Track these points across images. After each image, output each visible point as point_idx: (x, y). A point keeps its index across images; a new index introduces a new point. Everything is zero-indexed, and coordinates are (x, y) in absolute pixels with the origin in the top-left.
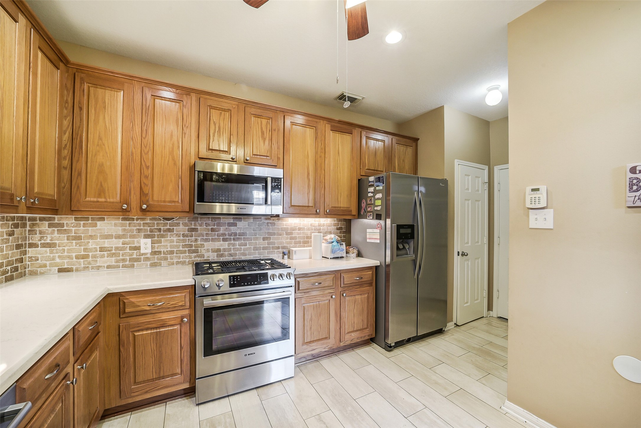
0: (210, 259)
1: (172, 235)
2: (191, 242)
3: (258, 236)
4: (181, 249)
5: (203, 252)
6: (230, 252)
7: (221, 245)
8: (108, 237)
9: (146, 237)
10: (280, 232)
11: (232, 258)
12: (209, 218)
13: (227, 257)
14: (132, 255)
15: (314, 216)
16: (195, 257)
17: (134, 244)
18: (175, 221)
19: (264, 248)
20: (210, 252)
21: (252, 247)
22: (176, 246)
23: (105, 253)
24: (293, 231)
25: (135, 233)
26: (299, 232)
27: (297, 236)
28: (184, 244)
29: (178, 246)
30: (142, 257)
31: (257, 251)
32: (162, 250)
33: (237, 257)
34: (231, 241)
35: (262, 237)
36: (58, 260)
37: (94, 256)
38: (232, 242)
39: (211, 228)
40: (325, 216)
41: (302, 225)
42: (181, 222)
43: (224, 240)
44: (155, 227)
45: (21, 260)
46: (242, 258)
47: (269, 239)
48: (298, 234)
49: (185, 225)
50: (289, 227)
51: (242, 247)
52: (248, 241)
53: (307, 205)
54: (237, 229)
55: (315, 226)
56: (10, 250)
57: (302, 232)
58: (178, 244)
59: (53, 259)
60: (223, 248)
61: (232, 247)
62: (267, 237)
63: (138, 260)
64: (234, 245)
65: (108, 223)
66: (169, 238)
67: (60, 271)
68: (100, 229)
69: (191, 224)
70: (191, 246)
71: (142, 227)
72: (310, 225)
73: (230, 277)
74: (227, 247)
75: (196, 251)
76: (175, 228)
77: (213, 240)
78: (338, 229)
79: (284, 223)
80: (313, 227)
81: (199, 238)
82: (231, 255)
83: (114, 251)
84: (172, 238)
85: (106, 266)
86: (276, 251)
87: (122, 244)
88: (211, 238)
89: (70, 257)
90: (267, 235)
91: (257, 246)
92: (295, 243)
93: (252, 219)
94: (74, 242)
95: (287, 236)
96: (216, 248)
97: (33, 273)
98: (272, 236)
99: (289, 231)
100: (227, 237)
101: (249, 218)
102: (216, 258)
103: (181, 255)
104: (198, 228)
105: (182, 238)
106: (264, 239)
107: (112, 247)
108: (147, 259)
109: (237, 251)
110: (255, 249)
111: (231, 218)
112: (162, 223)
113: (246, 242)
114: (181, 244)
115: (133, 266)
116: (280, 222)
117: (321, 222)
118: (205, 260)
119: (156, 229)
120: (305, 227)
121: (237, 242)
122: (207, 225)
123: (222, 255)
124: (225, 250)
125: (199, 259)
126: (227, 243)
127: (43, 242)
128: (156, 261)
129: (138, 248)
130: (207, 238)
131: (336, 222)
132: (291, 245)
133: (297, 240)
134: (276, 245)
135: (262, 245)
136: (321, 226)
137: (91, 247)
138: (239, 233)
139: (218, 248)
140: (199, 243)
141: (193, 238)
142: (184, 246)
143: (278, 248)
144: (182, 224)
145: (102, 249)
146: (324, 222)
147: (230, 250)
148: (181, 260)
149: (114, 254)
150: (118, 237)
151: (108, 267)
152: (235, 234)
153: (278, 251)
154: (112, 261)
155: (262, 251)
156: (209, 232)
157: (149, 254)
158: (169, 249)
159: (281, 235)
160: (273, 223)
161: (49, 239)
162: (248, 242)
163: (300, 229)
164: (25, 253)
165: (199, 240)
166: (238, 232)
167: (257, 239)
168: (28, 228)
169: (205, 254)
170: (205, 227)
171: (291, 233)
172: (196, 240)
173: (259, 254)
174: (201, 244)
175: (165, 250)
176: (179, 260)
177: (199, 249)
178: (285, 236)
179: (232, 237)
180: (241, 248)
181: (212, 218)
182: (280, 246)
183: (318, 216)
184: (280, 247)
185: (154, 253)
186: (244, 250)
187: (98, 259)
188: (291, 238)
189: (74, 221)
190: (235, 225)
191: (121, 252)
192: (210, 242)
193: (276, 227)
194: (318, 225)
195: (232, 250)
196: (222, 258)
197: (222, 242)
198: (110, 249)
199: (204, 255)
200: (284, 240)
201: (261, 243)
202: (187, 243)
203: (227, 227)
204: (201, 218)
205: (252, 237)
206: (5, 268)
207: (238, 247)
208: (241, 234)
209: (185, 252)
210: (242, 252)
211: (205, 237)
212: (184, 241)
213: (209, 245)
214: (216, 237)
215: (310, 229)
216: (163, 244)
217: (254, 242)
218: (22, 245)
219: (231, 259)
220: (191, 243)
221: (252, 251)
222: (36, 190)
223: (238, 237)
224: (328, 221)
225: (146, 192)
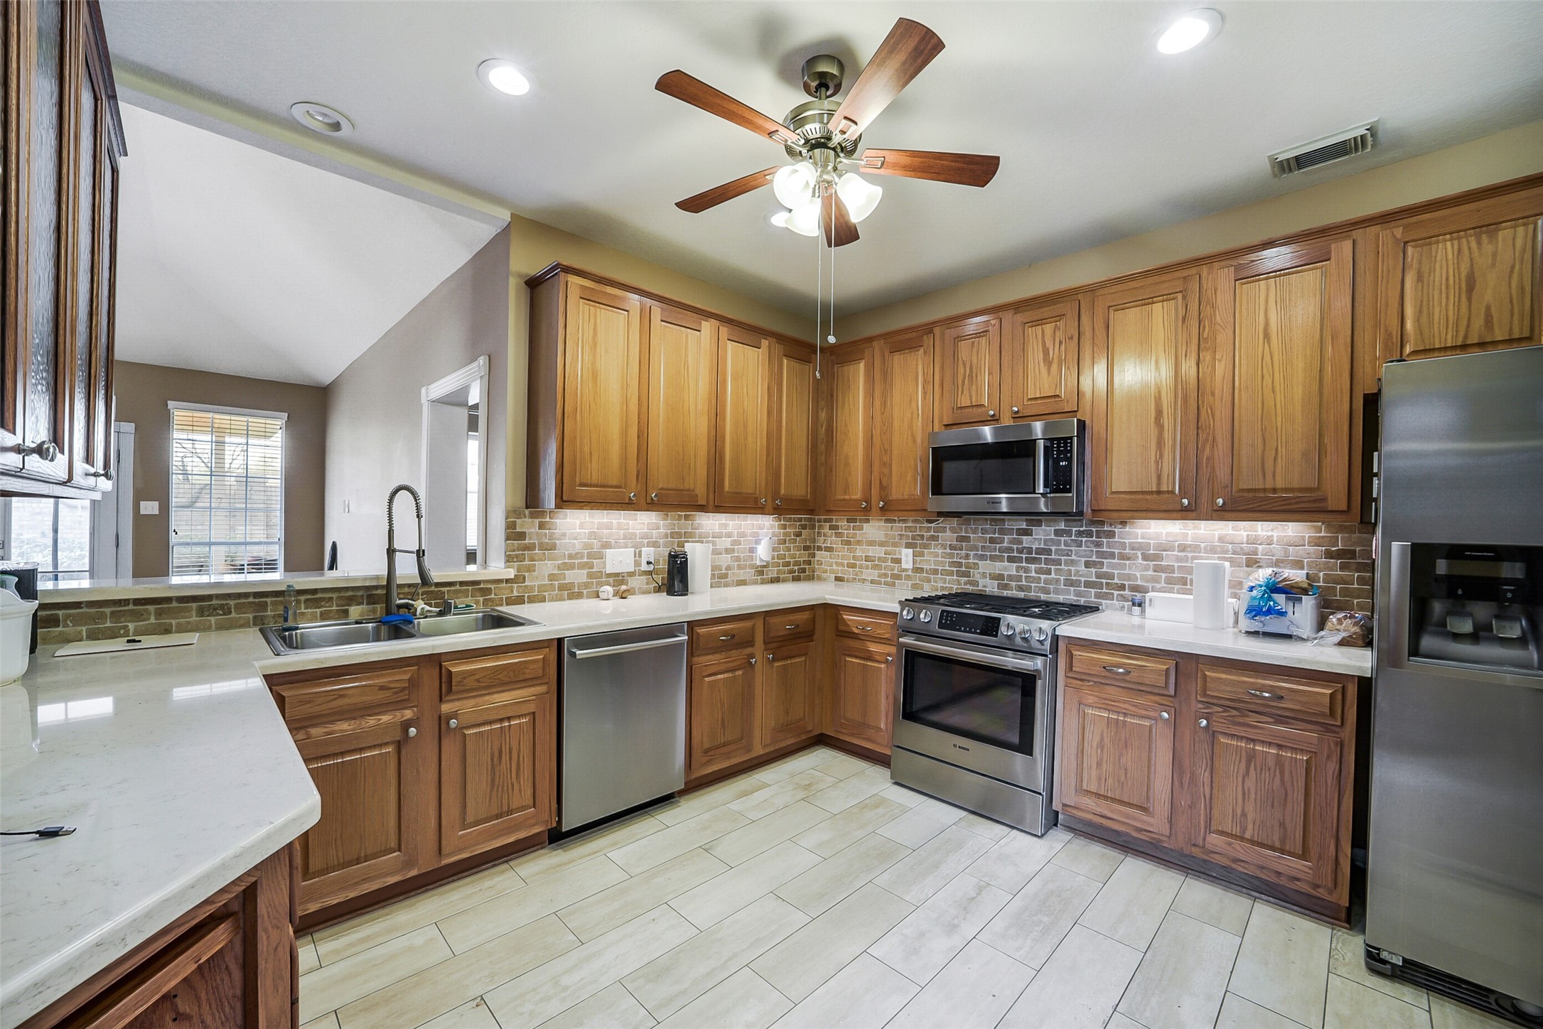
0: (987, 589)
1: (936, 546)
2: (960, 558)
3: (1073, 557)
4: (948, 568)
5: (977, 577)
6: (1019, 583)
7: (1005, 569)
8: (872, 543)
9: (908, 546)
10: (1127, 551)
11: (1023, 593)
12: (986, 519)
13: (1014, 592)
14: (893, 570)
15: (1179, 514)
16: (965, 584)
17: (895, 555)
18: (941, 525)
19: (1088, 584)
20: (988, 578)
21: (1062, 578)
22: (942, 562)
23: (869, 563)
24: (1164, 553)
25: (897, 540)
26: (1179, 554)
27: (1176, 565)
28: (951, 560)
29: (943, 563)
30: (904, 574)
31: (1072, 589)
32: (925, 567)
33: (1033, 594)
34: (1022, 563)
35: (1083, 559)
36: (835, 567)
37: (861, 567)
38: (1024, 564)
39: (990, 537)
40: (1215, 514)
41: (1189, 539)
42: (948, 526)
43: (1011, 560)
44: (918, 533)
45: (809, 563)
46: (1040, 597)
47: (1098, 566)
48: (1179, 559)
49: (953, 530)
50: (1152, 542)
51: (1043, 577)
52: (1053, 565)
53: (1154, 489)
54: (1033, 540)
55: (1236, 541)
56: (798, 551)
57: (1190, 555)
58: (943, 559)
59: (832, 566)
60: (1008, 573)
61: (1024, 575)
62: (1095, 561)
63: (898, 577)
64: (1027, 570)
65: (872, 526)
66: (933, 550)
67: (837, 579)
68: (865, 533)
69: (961, 530)
70: (960, 565)
71: (904, 533)
72: (1217, 539)
73: (943, 611)
74: (1015, 573)
75: (966, 574)
76: (940, 534)
77: (993, 558)
79: (1139, 531)
80: (1230, 546)
81: (972, 553)
82: (1020, 588)
83: (876, 563)
84: (936, 550)
85: (870, 579)
86: (1116, 593)
87: (885, 554)
88: (988, 554)
89: (842, 565)
90: (1094, 557)
91: (1073, 578)
92: (1169, 581)
93: (1063, 523)
94: (846, 547)
95: (1145, 563)
96: (997, 572)
97: (819, 579)
98: (1106, 559)
99: (1151, 552)
100: (1015, 554)
101: (1055, 521)
102: (996, 590)
103: (948, 578)
104: (970, 537)
105: (948, 551)
106: (1087, 565)
107: (875, 557)
108: (908, 577)
109: (1033, 582)
110: (1070, 583)
111: (1022, 521)
112: (925, 527)
113: (1049, 567)
114: (948, 560)
115: (894, 584)
116: (1127, 529)
117: (1260, 533)
118: (980, 590)
119: (918, 535)
120: (1202, 545)
121: (1033, 566)
122: (984, 531)
123: (1006, 587)
124: (1011, 578)
125: (971, 588)
126: (1015, 564)
127: (825, 545)
128: (918, 582)
129: (898, 561)
130: (982, 553)
131: (1323, 534)
132: (1158, 586)
133: (1175, 575)
134: (1116, 581)
135: (1081, 576)
136: (1260, 544)
137: (858, 554)
138: (1036, 548)
139: (999, 574)
140: (971, 561)
141: (964, 552)
142: (952, 564)
143: (1122, 587)
144: (949, 529)
145: (867, 559)
146: (1270, 534)
147: (1019, 579)
148: (947, 585)
149: (877, 565)
150: (882, 544)
151: (872, 582)
152: (1030, 551)
153: (1122, 595)
154: (874, 574)
155: (1083, 589)
156: (987, 543)
157: (910, 571)
158: (933, 567)
159: (1129, 559)
160: (1111, 531)
161: (829, 542)
162: (1053, 567)
163: (1183, 548)
164: (814, 556)
165: (971, 557)
166: (1034, 547)
167: (1073, 562)
168: (817, 530)
169: (980, 581)
170: (980, 535)
171: (1157, 557)
172: (967, 556)
173: (1078, 594)
174: (974, 563)
175: (928, 567)
176: (945, 586)
177: (972, 571)
178: (1140, 561)
179: (1024, 556)
180: (1040, 578)
181: (992, 520)
182: (1126, 583)
183: (1194, 514)
184: (1127, 587)
185: (917, 570)
186: (1046, 582)
187: (864, 570)
188: (1158, 569)
189: (846, 523)
190: (1027, 532)
191: (883, 564)
192: (988, 562)
193: (1116, 540)
194: (1245, 539)
195: (1024, 580)
196: (1005, 592)
197: (1006, 563)
198: (873, 558)
199: (978, 582)
200: (1138, 571)
201: (1081, 573)
202: (955, 560)
203: (1015, 536)
204: (975, 520)
205: (1063, 558)
206: (792, 567)
207: (1033, 574)
208: (1039, 551)
209: (951, 574)
210: (1042, 585)
211: (980, 552)
212: (951, 556)
213: (986, 566)
214: (997, 553)
215: (1219, 549)
216: (925, 558)
217: (1066, 568)
218: (810, 547)
219: (1021, 595)
220: (960, 561)
221: (1062, 587)
222: (782, 492)
223: (1034, 555)
224: (1290, 530)
225: (885, 484)
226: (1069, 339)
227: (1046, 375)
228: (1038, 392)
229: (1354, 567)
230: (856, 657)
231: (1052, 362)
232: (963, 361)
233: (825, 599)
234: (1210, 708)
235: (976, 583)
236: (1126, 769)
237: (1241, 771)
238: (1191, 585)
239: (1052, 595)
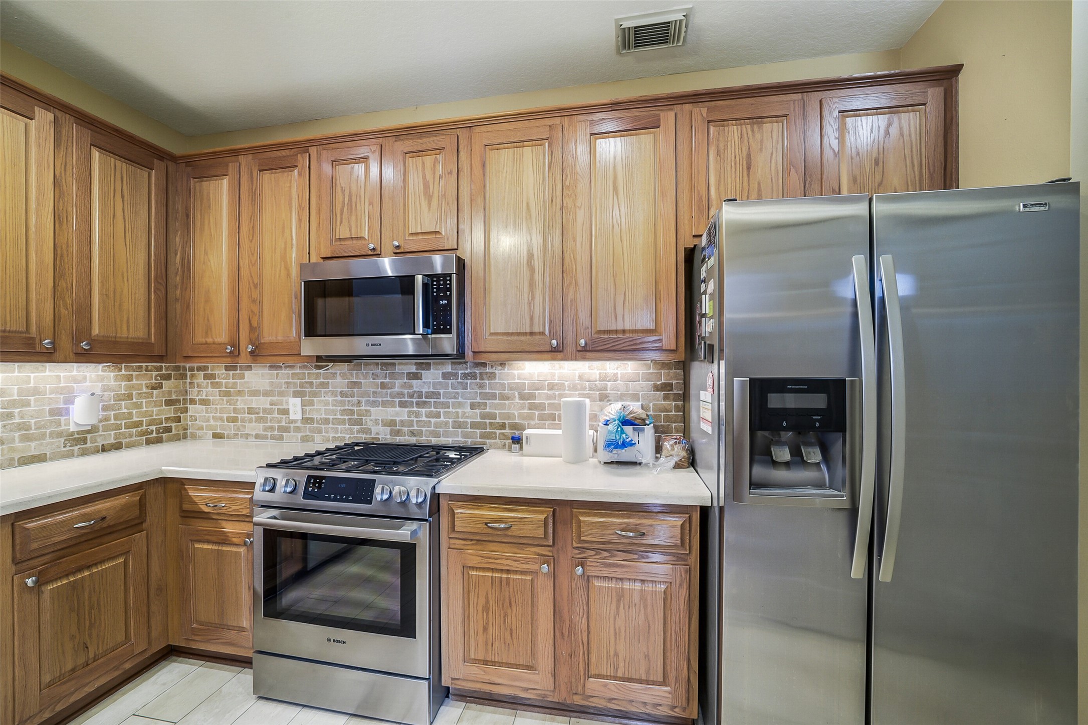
0: (380, 437)
1: (326, 393)
2: (352, 406)
3: (460, 400)
4: (339, 417)
5: (370, 424)
6: (411, 428)
7: (397, 414)
8: (255, 393)
9: (296, 394)
10: (506, 392)
11: (415, 438)
12: (377, 364)
13: (406, 437)
14: (280, 422)
15: (549, 355)
16: (358, 432)
17: (282, 405)
18: (330, 371)
19: (474, 425)
20: (380, 425)
21: (450, 420)
22: (333, 411)
23: (253, 416)
24: (537, 392)
25: (283, 389)
26: (549, 392)
27: (546, 402)
28: (342, 408)
29: (334, 412)
30: (292, 425)
31: (460, 430)
32: (315, 417)
33: (424, 438)
34: (413, 407)
35: (469, 401)
36: (212, 422)
37: (243, 420)
38: (415, 409)
39: (381, 383)
40: (579, 354)
41: (556, 378)
42: (338, 372)
43: (402, 405)
44: (306, 380)
45: (178, 420)
46: (431, 440)
47: (482, 407)
48: (549, 397)
49: (344, 376)
50: (526, 382)
51: (433, 420)
52: (442, 408)
53: (528, 331)
54: (422, 384)
55: (591, 379)
56: (155, 406)
57: (557, 393)
58: (334, 408)
59: (208, 421)
60: (400, 419)
61: (415, 419)
62: (479, 402)
63: (286, 430)
64: (417, 415)
65: (255, 374)
66: (323, 398)
67: (216, 436)
68: (248, 382)
69: (352, 375)
70: (352, 412)
71: (291, 380)
72: (577, 377)
73: (309, 477)
74: (406, 418)
75: (359, 422)
76: (330, 381)
77: (384, 404)
78: (657, 388)
79: (516, 372)
80: (587, 383)
81: (363, 400)
82: (413, 433)
83: (261, 415)
84: (327, 398)
85: (254, 433)
86: (498, 432)
87: (270, 405)
88: (380, 400)
89: (221, 419)
90: (478, 398)
91: (460, 420)
92: (542, 418)
93: (450, 366)
94: (225, 398)
95: (522, 402)
96: (389, 418)
97: (194, 437)
98: (489, 399)
99: (526, 391)
100: (406, 399)
101: (443, 364)
102: (389, 437)
103: (340, 427)
104: (361, 382)
105: (339, 398)
106: (473, 406)
107: (259, 409)
108: (297, 429)
109: (424, 426)
110: (458, 425)
111: (411, 364)
112: (313, 373)
113: (438, 410)
114: (339, 408)
115: (281, 438)
116: (506, 371)
117: (609, 371)
118: (373, 438)
119: (307, 382)
120: (566, 383)
121: (423, 410)
122: (375, 376)
123: (398, 433)
124: (402, 423)
125: (364, 436)
126: (407, 409)
127: (200, 397)
128: (308, 434)
129: (286, 412)
130: (374, 399)
131: (651, 371)
132: (533, 423)
133: (546, 412)
134: (498, 420)
135: (467, 417)
136: (609, 381)
137: (239, 407)
138: (426, 392)
139: (391, 420)
140: (363, 408)
141: (355, 398)
142: (344, 412)
143: (503, 426)
144: (340, 374)
145: (251, 411)
146: (615, 371)
147: (411, 424)
148: (339, 435)
149: (261, 418)
150: (266, 394)
151: (257, 436)
152: (420, 395)
153: (503, 434)
154: (258, 428)
155: (469, 430)
156: (378, 389)
157: (300, 422)
158: (323, 416)
159: (508, 398)
160: (492, 373)
161: (205, 394)
162: (442, 410)
163: (552, 387)
164: (186, 410)
165: (363, 404)
166: (424, 391)
167: (460, 405)
168: (189, 380)
169: (373, 428)
170: (371, 380)
171: (532, 396)
172: (359, 402)
173: (465, 435)
174: (366, 411)
175: (319, 417)
176: (337, 436)
177: (364, 418)
178: (517, 400)
179: (414, 400)
180: (430, 422)
181: (383, 365)
182: (507, 422)
183: (560, 355)
184: (507, 426)
185: (306, 420)
186: (437, 425)
187: (246, 424)
188: (532, 407)
189: (224, 371)
190: (416, 376)
191: (269, 416)
192: (380, 408)
193: (497, 381)
194: (598, 377)
195: (415, 425)
196: (398, 438)
197: (398, 409)
198: (257, 410)
199: (370, 429)
200: (516, 410)
201: (467, 415)
202: (347, 408)
203: (405, 381)
204: (366, 365)
205: (450, 401)
206: (145, 427)
207: (424, 418)
208: (430, 395)
209: (343, 422)
210: (432, 428)
211: (372, 399)
212: (342, 403)
213: (378, 413)
214: (389, 399)
215: (579, 387)
216: (315, 407)
217: (454, 410)
218: (178, 401)
219: (413, 440)
220: (352, 408)
221: (451, 429)
223: (424, 399)
224: (629, 368)
225: (255, 324)
226: (448, 173)
227: (427, 209)
228: (419, 227)
229: (672, 397)
230: (208, 542)
231: (432, 196)
232: (342, 188)
233: (162, 471)
234: (584, 552)
235: (369, 431)
236: (511, 630)
237: (612, 612)
238: (560, 420)
239: (442, 438)
